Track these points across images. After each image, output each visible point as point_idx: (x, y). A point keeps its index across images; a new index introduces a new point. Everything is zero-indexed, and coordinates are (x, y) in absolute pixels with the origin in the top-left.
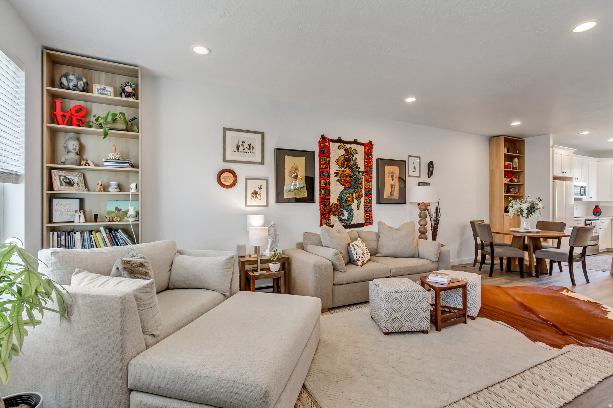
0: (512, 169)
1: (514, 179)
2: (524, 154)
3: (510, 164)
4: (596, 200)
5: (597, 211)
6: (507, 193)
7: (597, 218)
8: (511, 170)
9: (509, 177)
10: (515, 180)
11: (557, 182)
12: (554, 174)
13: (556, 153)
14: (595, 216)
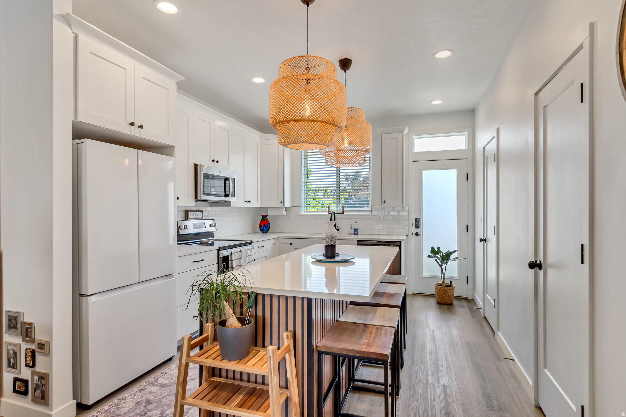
4: (261, 206)
5: (265, 225)
11: (88, 142)
12: (81, 118)
13: (91, 53)
14: (262, 233)
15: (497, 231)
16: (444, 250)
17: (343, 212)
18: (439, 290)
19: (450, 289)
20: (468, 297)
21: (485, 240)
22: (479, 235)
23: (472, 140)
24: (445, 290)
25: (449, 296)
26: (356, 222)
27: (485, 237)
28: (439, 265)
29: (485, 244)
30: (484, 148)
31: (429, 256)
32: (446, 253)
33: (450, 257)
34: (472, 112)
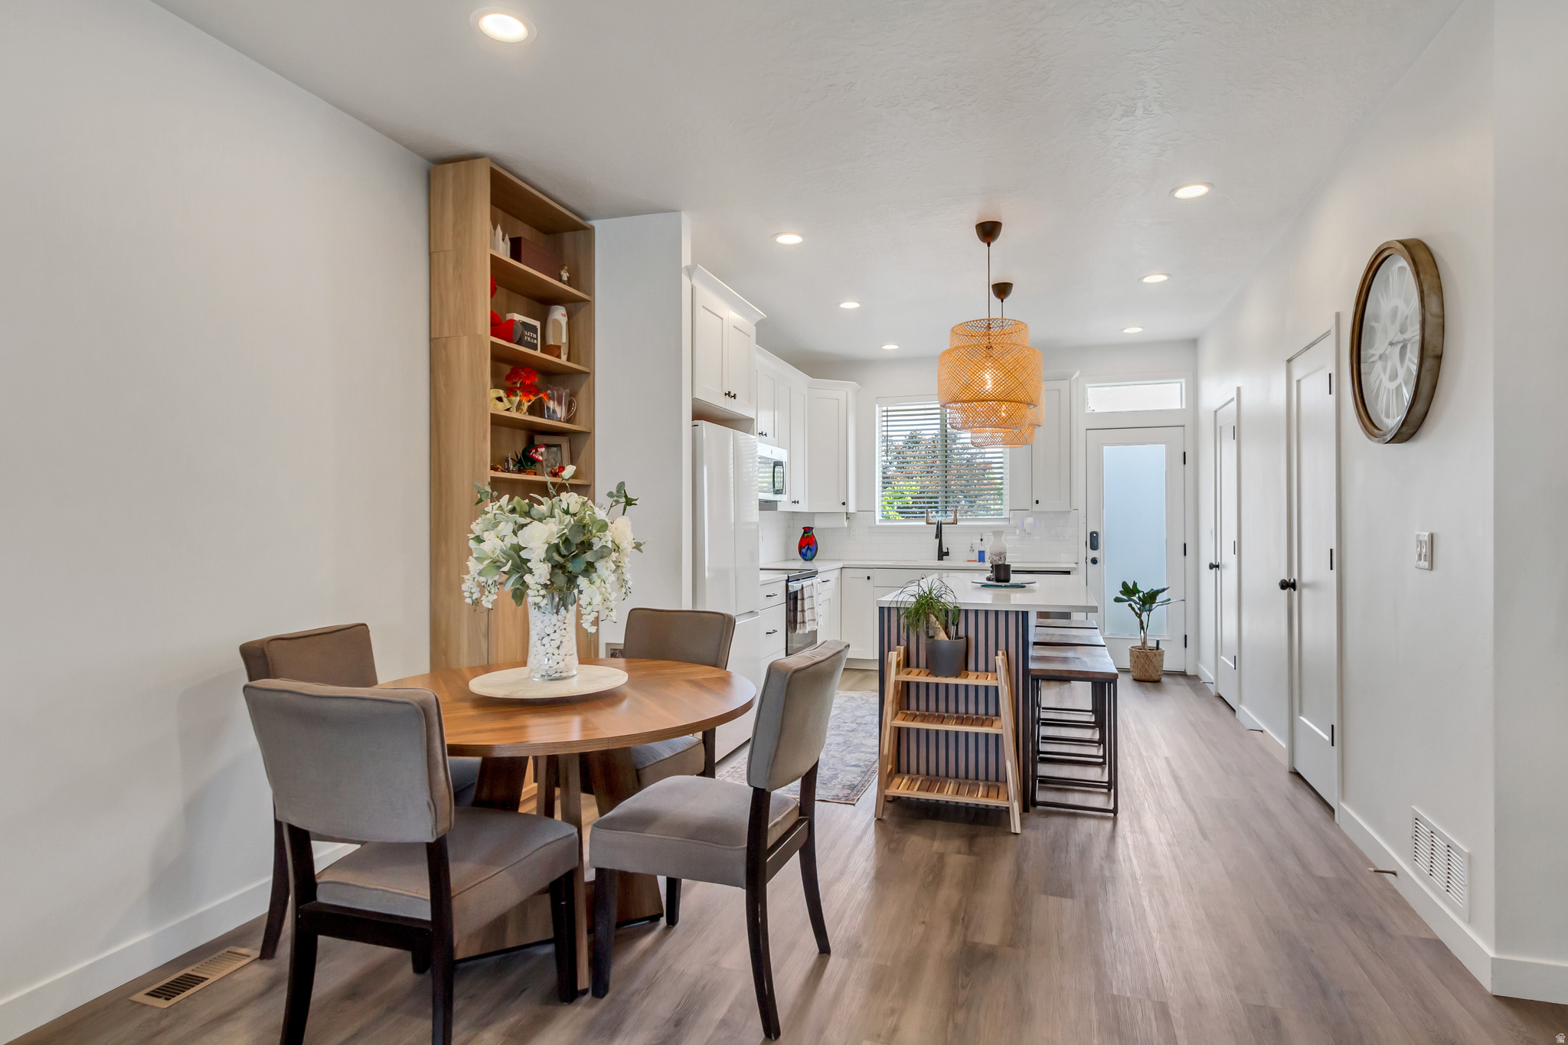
0: (541, 352)
1: (552, 404)
2: (590, 290)
3: (533, 329)
4: (807, 511)
5: (808, 545)
6: (520, 471)
7: (808, 565)
8: (538, 353)
9: (528, 390)
10: (554, 411)
11: (705, 425)
12: (697, 396)
13: (703, 307)
14: (803, 561)
15: (1238, 548)
16: (1145, 588)
17: (955, 522)
18: (1137, 657)
19: (1157, 654)
20: (1187, 671)
21: (1218, 566)
22: (1207, 557)
23: (1193, 394)
24: (1147, 656)
25: (1155, 666)
26: (982, 540)
27: (1219, 560)
28: (1136, 613)
29: (1219, 572)
30: (1216, 412)
31: (1117, 600)
32: (1147, 594)
33: (1155, 599)
34: (1192, 344)
